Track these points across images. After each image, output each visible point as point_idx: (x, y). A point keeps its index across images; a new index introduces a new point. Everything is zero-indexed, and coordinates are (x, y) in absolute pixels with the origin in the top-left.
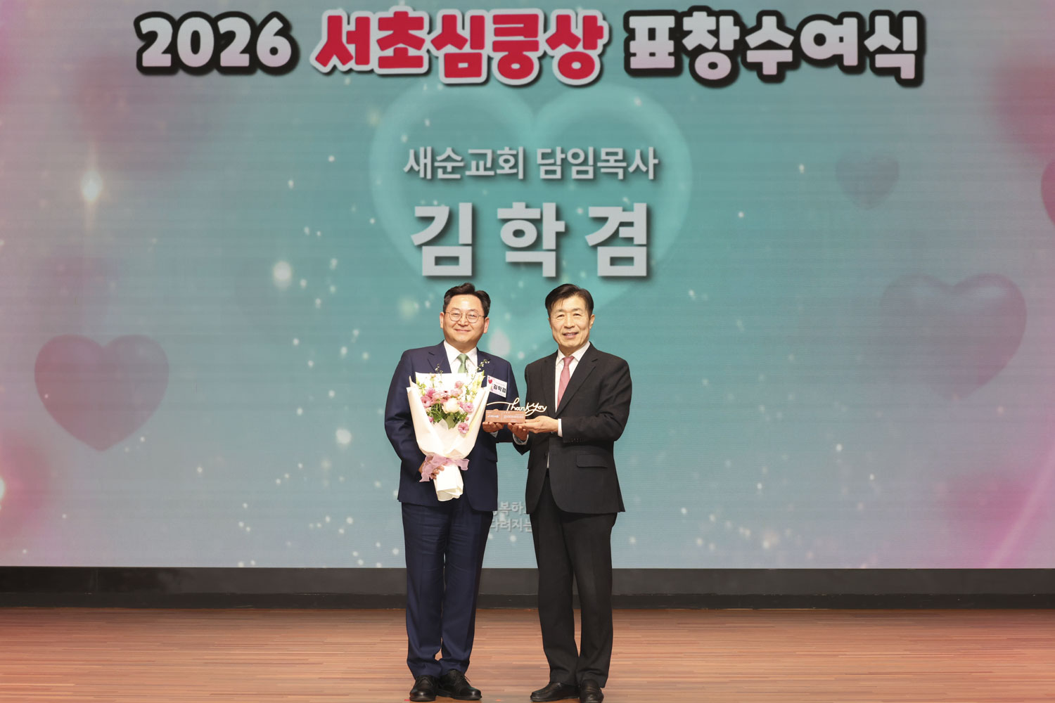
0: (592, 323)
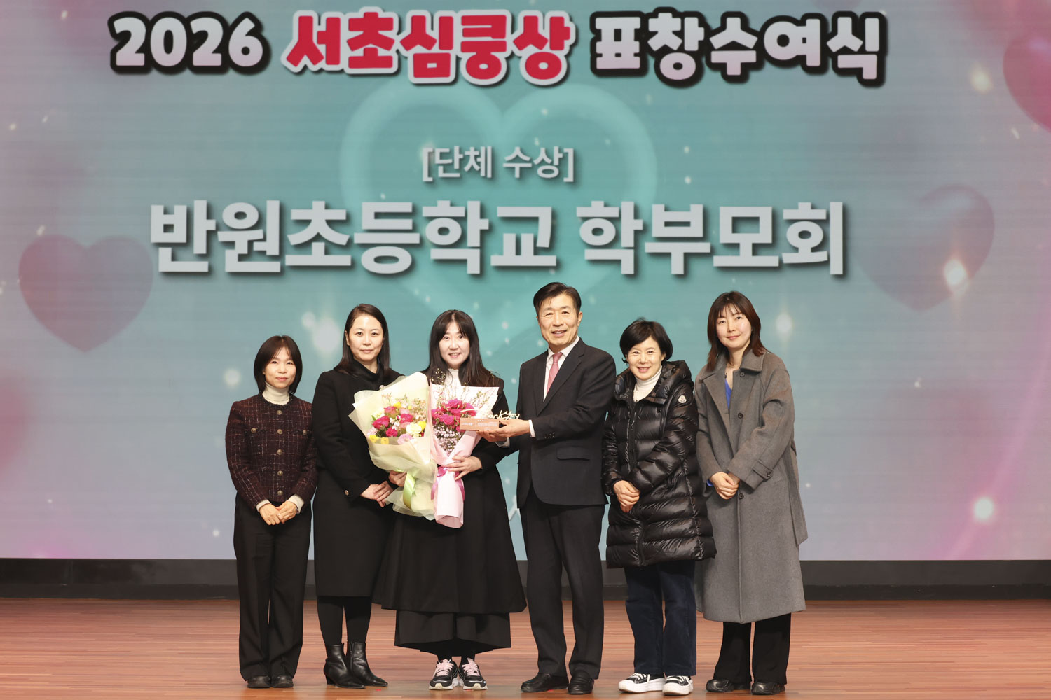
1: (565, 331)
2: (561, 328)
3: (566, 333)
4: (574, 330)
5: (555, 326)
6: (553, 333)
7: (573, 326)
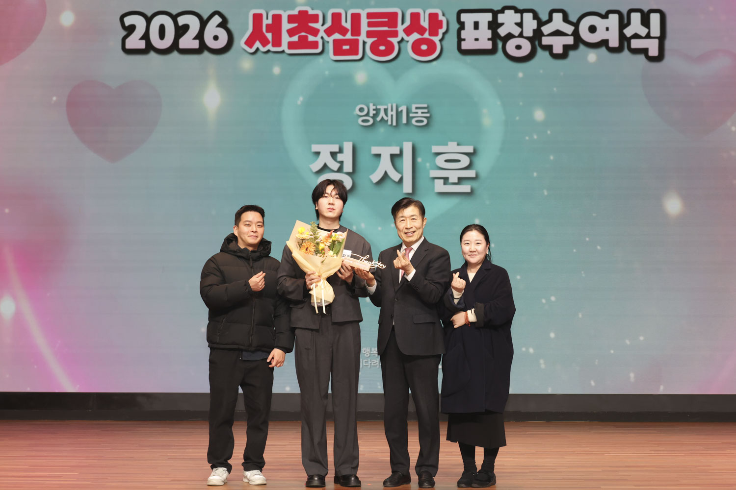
0: (424, 223)
1: (414, 232)
2: (412, 230)
3: (415, 233)
4: (421, 231)
5: (406, 228)
6: (406, 233)
7: (420, 228)
